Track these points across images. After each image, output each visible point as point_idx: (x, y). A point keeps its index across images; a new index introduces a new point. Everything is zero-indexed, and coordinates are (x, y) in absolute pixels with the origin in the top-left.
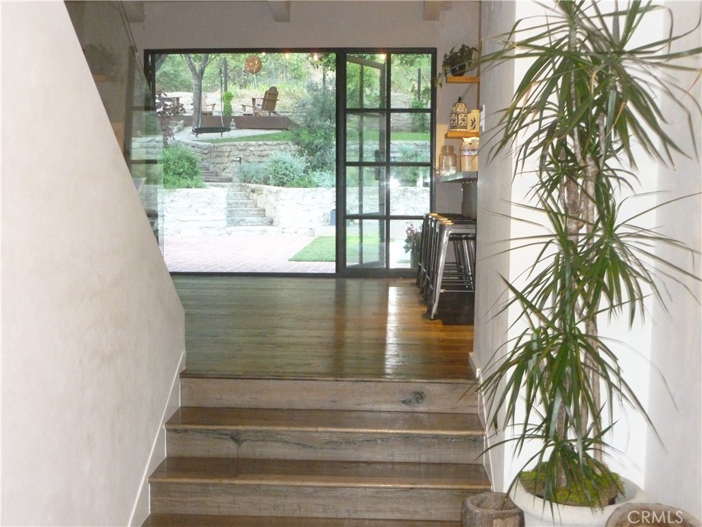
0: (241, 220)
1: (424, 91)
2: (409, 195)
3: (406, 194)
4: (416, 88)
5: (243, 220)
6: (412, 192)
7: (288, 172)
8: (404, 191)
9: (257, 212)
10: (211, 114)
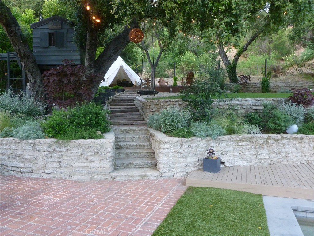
0: (130, 164)
1: (268, 73)
2: (272, 141)
3: (269, 141)
4: (264, 72)
5: (132, 164)
6: (274, 139)
7: (173, 124)
8: (268, 139)
9: (148, 154)
10: (166, 86)
